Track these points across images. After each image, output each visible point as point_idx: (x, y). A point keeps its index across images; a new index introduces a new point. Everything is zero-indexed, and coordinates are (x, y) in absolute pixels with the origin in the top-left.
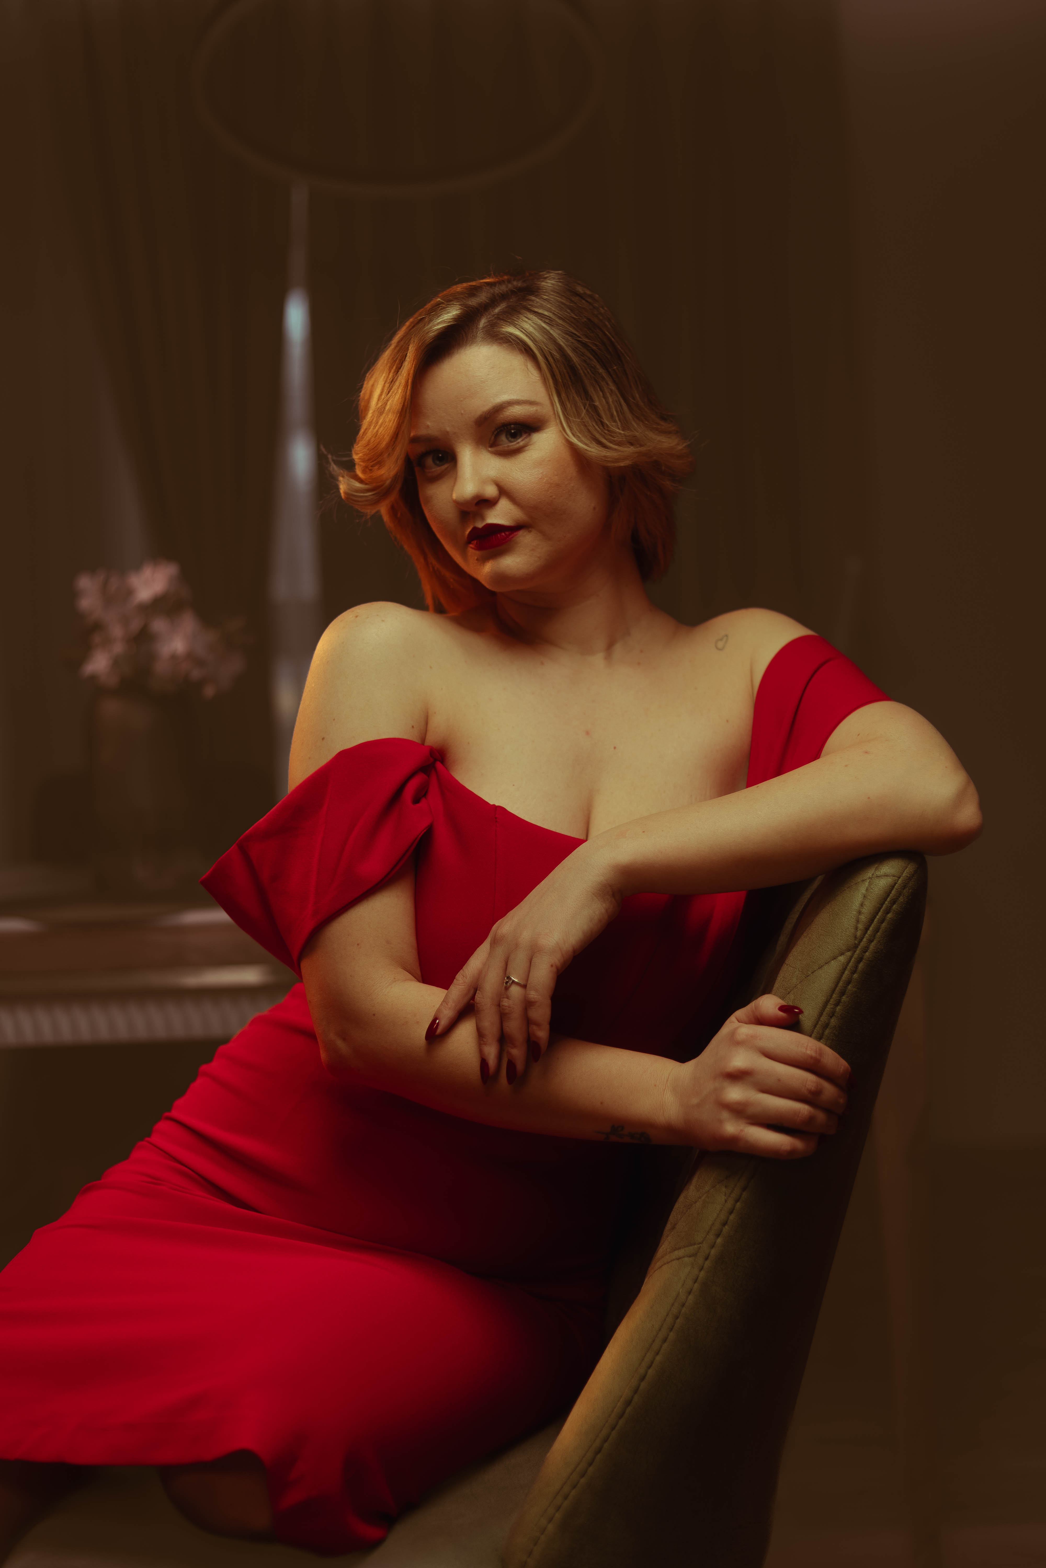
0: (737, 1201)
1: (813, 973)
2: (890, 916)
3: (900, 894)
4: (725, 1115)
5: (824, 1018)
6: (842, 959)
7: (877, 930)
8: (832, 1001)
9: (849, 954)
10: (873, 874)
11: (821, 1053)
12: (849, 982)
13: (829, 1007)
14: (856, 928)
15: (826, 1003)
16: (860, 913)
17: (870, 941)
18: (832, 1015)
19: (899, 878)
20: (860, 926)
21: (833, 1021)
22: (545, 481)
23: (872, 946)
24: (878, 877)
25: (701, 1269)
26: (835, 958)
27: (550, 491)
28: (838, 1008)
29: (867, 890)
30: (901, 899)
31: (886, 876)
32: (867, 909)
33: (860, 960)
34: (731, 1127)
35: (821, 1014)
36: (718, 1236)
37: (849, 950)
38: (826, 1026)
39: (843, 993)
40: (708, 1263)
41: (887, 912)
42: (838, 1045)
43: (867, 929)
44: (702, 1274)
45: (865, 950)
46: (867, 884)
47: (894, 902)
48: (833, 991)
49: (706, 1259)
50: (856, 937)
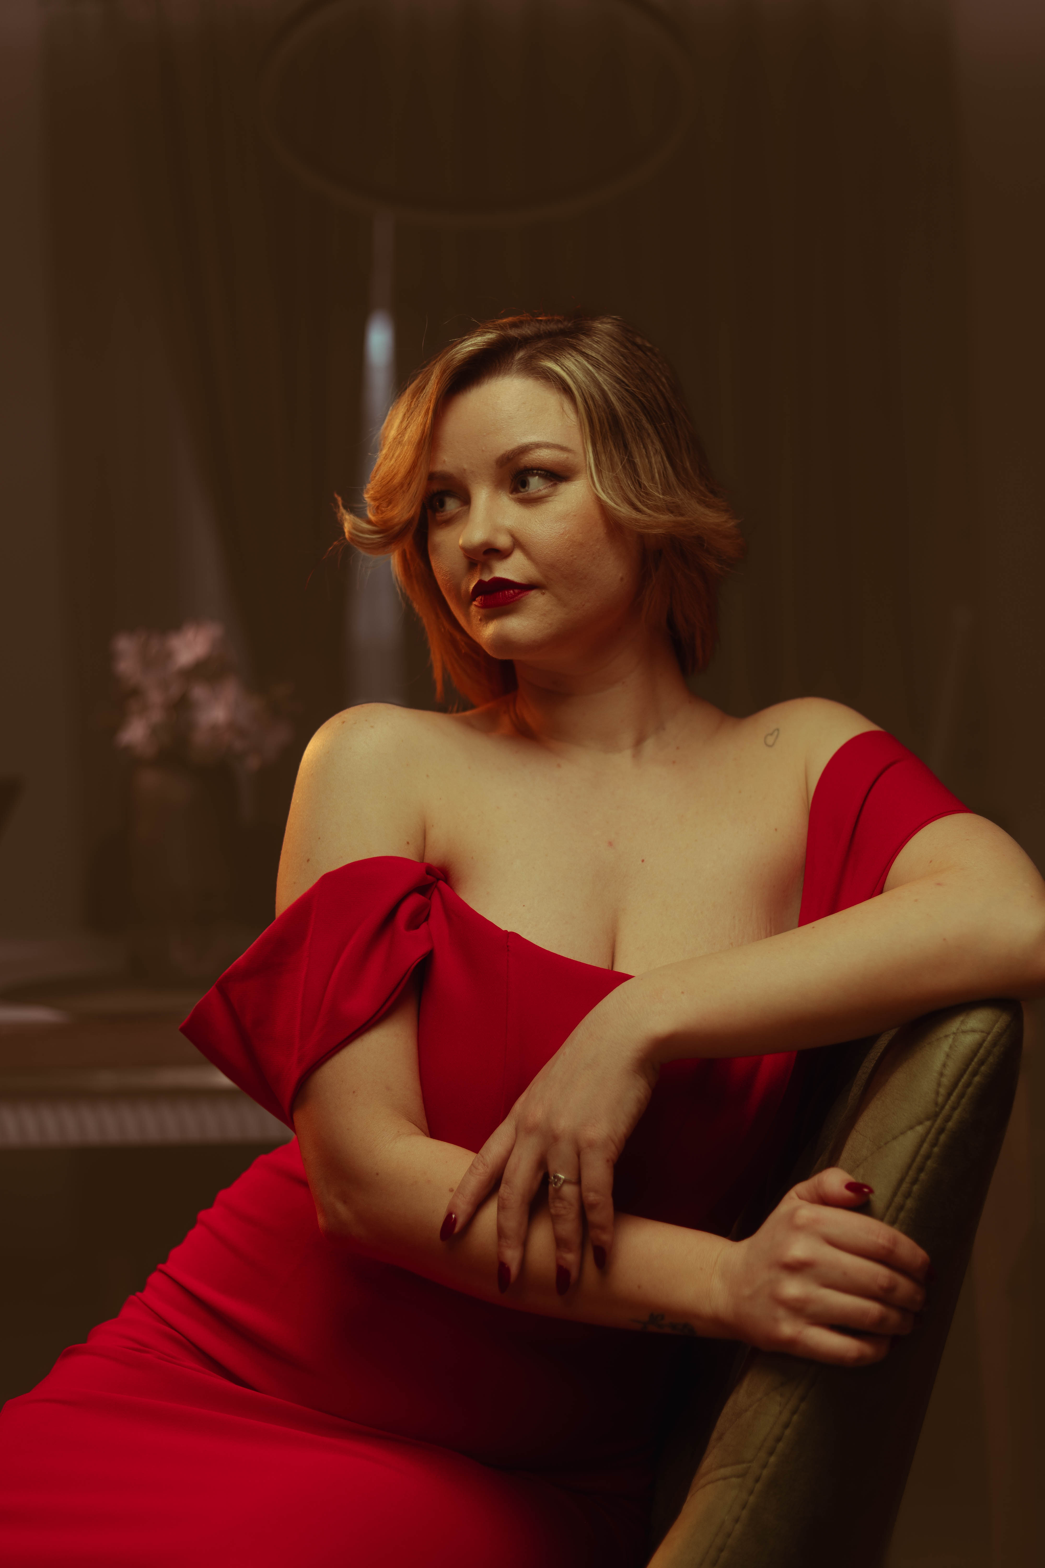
0: (794, 1413)
1: (886, 1144)
2: (977, 1079)
3: (989, 1053)
4: (781, 1313)
5: (898, 1199)
6: (920, 1129)
7: (962, 1096)
8: (908, 1179)
9: (928, 1123)
10: (958, 1029)
11: (895, 1242)
12: (928, 1157)
13: (905, 1186)
14: (937, 1093)
15: (901, 1181)
16: (941, 1074)
17: (954, 1109)
18: (908, 1195)
19: (988, 1034)
20: (942, 1091)
21: (910, 1203)
22: (566, 537)
23: (956, 1115)
24: (964, 1032)
25: (751, 1492)
26: (911, 1128)
27: (571, 550)
28: (916, 1188)
29: (951, 1047)
30: (991, 1059)
31: (973, 1031)
32: (951, 1071)
33: (941, 1130)
34: (788, 1328)
35: (894, 1194)
36: (771, 1453)
37: (928, 1119)
38: (901, 1208)
39: (921, 1169)
40: (759, 1486)
41: (975, 1073)
42: (914, 1231)
43: (949, 1094)
44: (752, 1499)
45: (948, 1119)
46: (950, 1040)
47: (982, 1063)
48: (909, 1167)
49: (757, 1480)
50: (936, 1104)
